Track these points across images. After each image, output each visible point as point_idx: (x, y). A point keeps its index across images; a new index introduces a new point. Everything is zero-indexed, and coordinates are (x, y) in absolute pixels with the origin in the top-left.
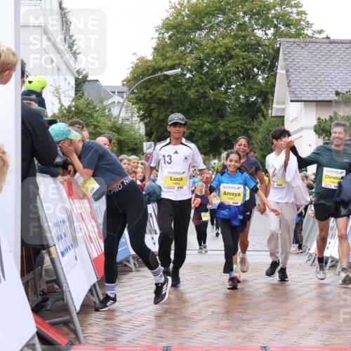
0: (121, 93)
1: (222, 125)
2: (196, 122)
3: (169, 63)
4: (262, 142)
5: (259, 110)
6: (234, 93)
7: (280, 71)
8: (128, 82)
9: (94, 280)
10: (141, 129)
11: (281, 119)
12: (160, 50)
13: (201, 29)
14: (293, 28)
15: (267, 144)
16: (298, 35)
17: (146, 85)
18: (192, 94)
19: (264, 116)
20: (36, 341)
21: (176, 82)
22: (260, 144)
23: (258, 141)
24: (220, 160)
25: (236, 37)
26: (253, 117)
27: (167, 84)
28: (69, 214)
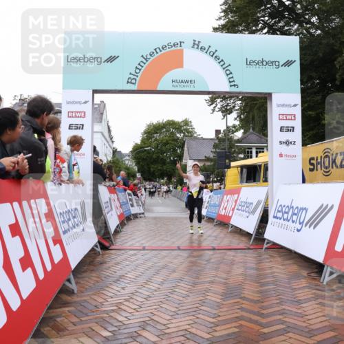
0: (129, 156)
1: (165, 167)
2: (156, 166)
3: (146, 145)
6: (168, 156)
7: (186, 149)
8: (131, 152)
9: (118, 223)
10: (136, 168)
11: (185, 166)
12: (143, 141)
13: (157, 133)
14: (190, 133)
16: (191, 136)
17: (138, 153)
18: (154, 156)
20: (98, 244)
21: (148, 152)
25: (170, 136)
27: (145, 153)
28: (110, 199)
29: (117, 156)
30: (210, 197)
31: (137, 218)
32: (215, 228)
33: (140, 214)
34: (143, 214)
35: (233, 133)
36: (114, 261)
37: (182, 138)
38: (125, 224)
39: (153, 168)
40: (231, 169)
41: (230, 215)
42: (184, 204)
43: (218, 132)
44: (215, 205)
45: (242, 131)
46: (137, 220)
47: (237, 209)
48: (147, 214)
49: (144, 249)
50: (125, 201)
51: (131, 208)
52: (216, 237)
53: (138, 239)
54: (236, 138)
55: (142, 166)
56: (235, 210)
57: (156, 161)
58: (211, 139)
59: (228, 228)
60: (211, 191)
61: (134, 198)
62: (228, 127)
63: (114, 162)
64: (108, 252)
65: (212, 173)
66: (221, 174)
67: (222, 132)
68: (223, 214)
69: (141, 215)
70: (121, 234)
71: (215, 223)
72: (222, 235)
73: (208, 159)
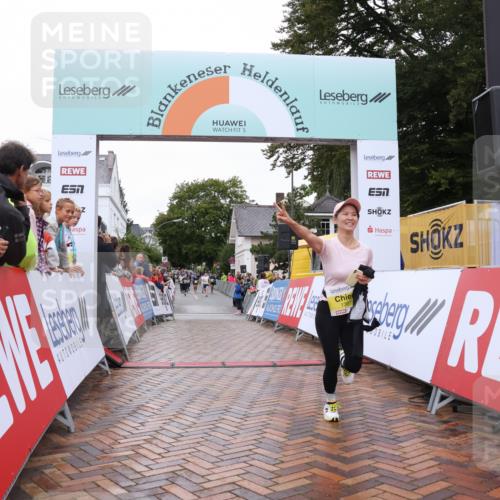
0: (150, 231)
1: (203, 248)
2: (189, 246)
3: (176, 216)
5: (222, 241)
6: (208, 232)
7: (233, 221)
8: (154, 225)
9: (135, 328)
10: (161, 249)
11: (233, 245)
12: (172, 208)
13: (193, 198)
14: (239, 198)
16: (242, 202)
17: (163, 227)
18: (188, 232)
19: (225, 243)
20: (105, 360)
21: (179, 225)
25: (211, 203)
26: (219, 244)
27: (175, 227)
28: (123, 295)
29: (133, 231)
30: (268, 290)
31: (163, 321)
32: (276, 335)
33: (167, 316)
34: (171, 315)
35: (301, 198)
36: (129, 385)
37: (229, 206)
38: (145, 331)
39: (185, 249)
40: (299, 250)
41: (298, 316)
42: (232, 301)
43: (279, 196)
44: (275, 303)
45: (315, 194)
46: (162, 324)
47: (309, 308)
48: (176, 316)
49: (173, 366)
50: (145, 296)
51: (154, 308)
52: (277, 348)
53: (164, 353)
54: (305, 205)
55: (170, 246)
56: (305, 309)
57: (189, 239)
58: (270, 207)
59: (294, 335)
60: (271, 282)
61: (157, 291)
62: (293, 190)
63: (128, 241)
64: (120, 371)
65: (271, 256)
66: (283, 257)
67: (285, 195)
68: (288, 314)
69: (169, 318)
70: (140, 345)
71: (276, 328)
72: (286, 345)
73: (265, 236)
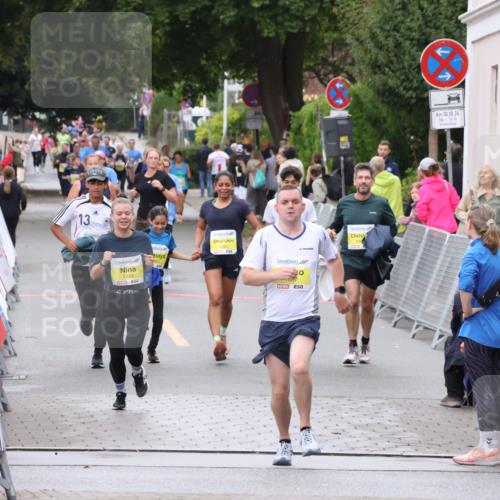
4: (381, 38)
15: (398, 45)
22: (370, 45)
23: (364, 34)
24: (215, 109)
